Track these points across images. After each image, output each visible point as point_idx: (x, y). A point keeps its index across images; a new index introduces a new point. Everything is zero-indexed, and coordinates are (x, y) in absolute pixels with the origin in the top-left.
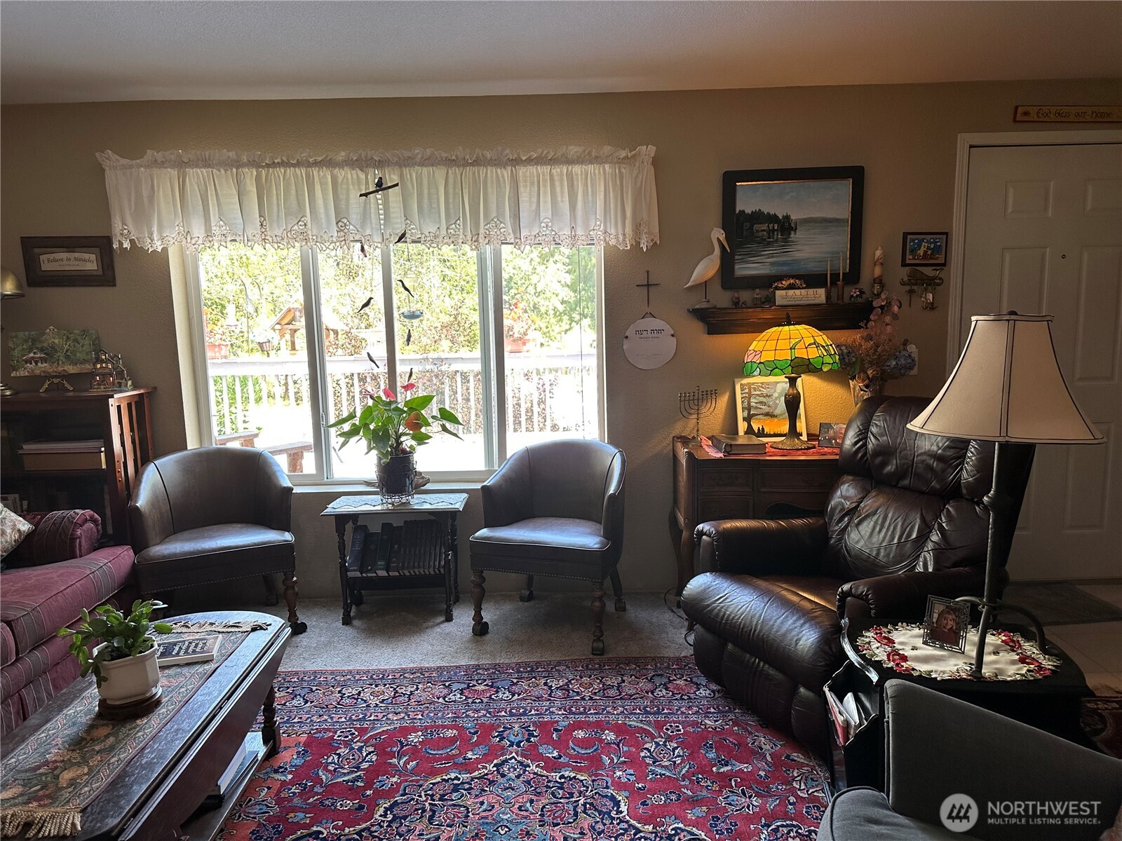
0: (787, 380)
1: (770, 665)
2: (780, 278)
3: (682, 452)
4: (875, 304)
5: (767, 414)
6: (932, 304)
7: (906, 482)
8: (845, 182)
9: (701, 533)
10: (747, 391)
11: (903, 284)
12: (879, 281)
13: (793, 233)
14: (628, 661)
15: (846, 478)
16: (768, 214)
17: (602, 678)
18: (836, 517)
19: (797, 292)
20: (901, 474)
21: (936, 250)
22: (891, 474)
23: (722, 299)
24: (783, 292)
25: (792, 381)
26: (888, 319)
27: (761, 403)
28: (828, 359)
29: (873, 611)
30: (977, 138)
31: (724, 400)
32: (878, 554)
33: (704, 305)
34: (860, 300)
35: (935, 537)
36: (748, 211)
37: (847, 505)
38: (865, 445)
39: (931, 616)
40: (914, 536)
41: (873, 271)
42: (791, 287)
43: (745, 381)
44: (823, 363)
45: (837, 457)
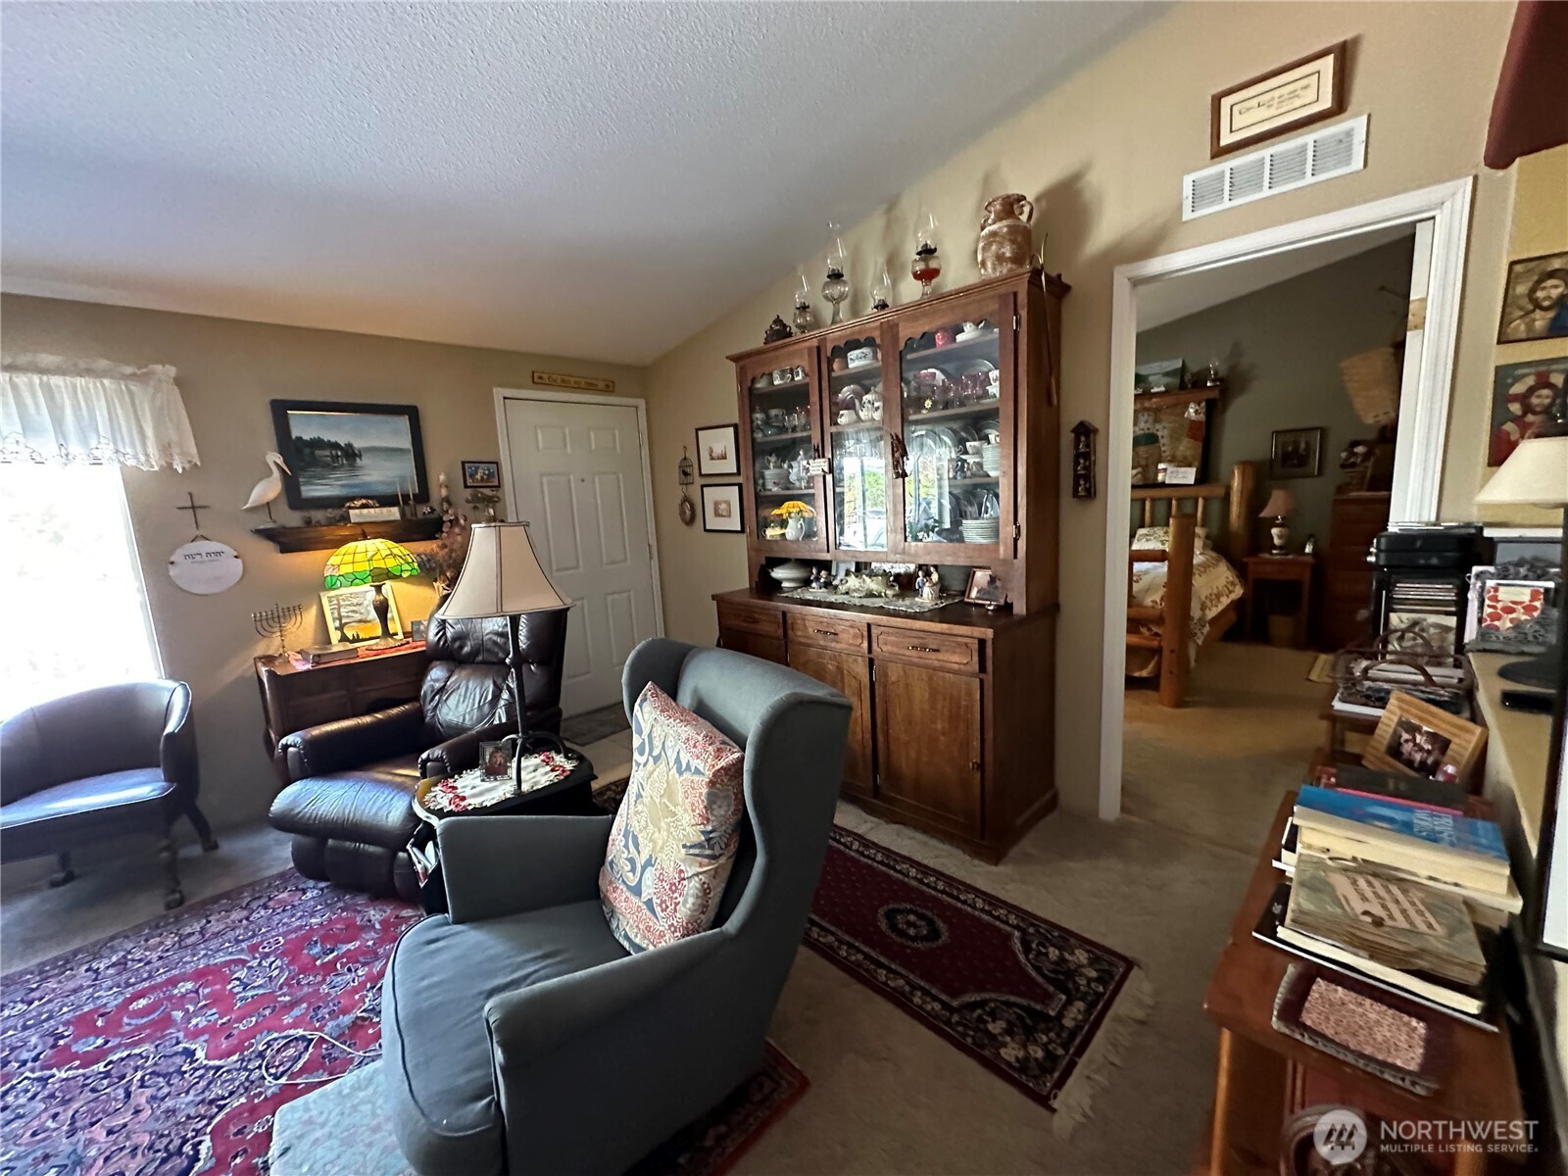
0: (373, 588)
1: (370, 844)
2: (353, 499)
3: (263, 670)
4: (445, 519)
5: (360, 621)
6: (494, 517)
7: (480, 658)
8: (402, 418)
9: (286, 747)
10: (336, 602)
11: (468, 501)
12: (447, 500)
13: (358, 459)
14: (216, 900)
15: (435, 663)
16: (329, 441)
17: (179, 930)
18: (428, 699)
19: (372, 511)
20: (475, 652)
21: (490, 475)
22: (469, 654)
23: (293, 519)
24: (357, 511)
25: (378, 589)
26: (457, 530)
27: (353, 611)
28: (406, 567)
29: (449, 768)
30: (509, 393)
31: (311, 615)
32: (464, 720)
33: (270, 525)
34: (432, 516)
35: (505, 695)
36: (306, 437)
37: (438, 685)
38: (444, 634)
39: (484, 759)
40: (490, 698)
41: (440, 491)
42: (364, 506)
43: (332, 593)
44: (402, 571)
45: (424, 648)
